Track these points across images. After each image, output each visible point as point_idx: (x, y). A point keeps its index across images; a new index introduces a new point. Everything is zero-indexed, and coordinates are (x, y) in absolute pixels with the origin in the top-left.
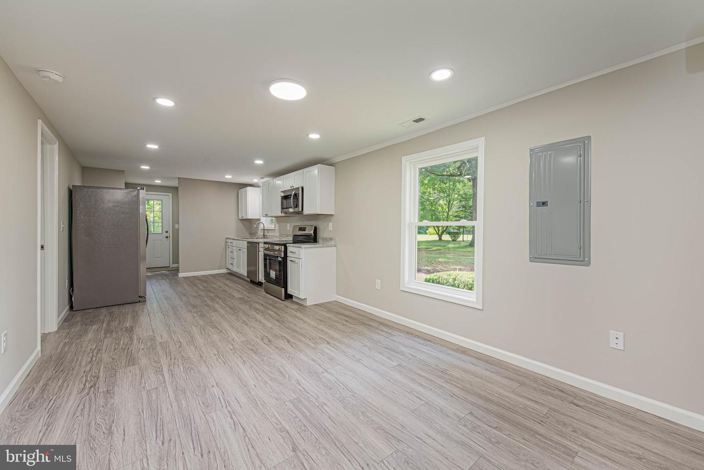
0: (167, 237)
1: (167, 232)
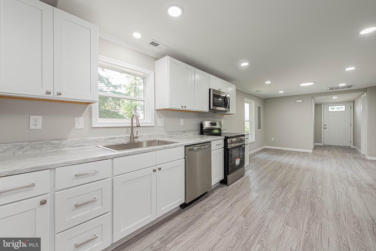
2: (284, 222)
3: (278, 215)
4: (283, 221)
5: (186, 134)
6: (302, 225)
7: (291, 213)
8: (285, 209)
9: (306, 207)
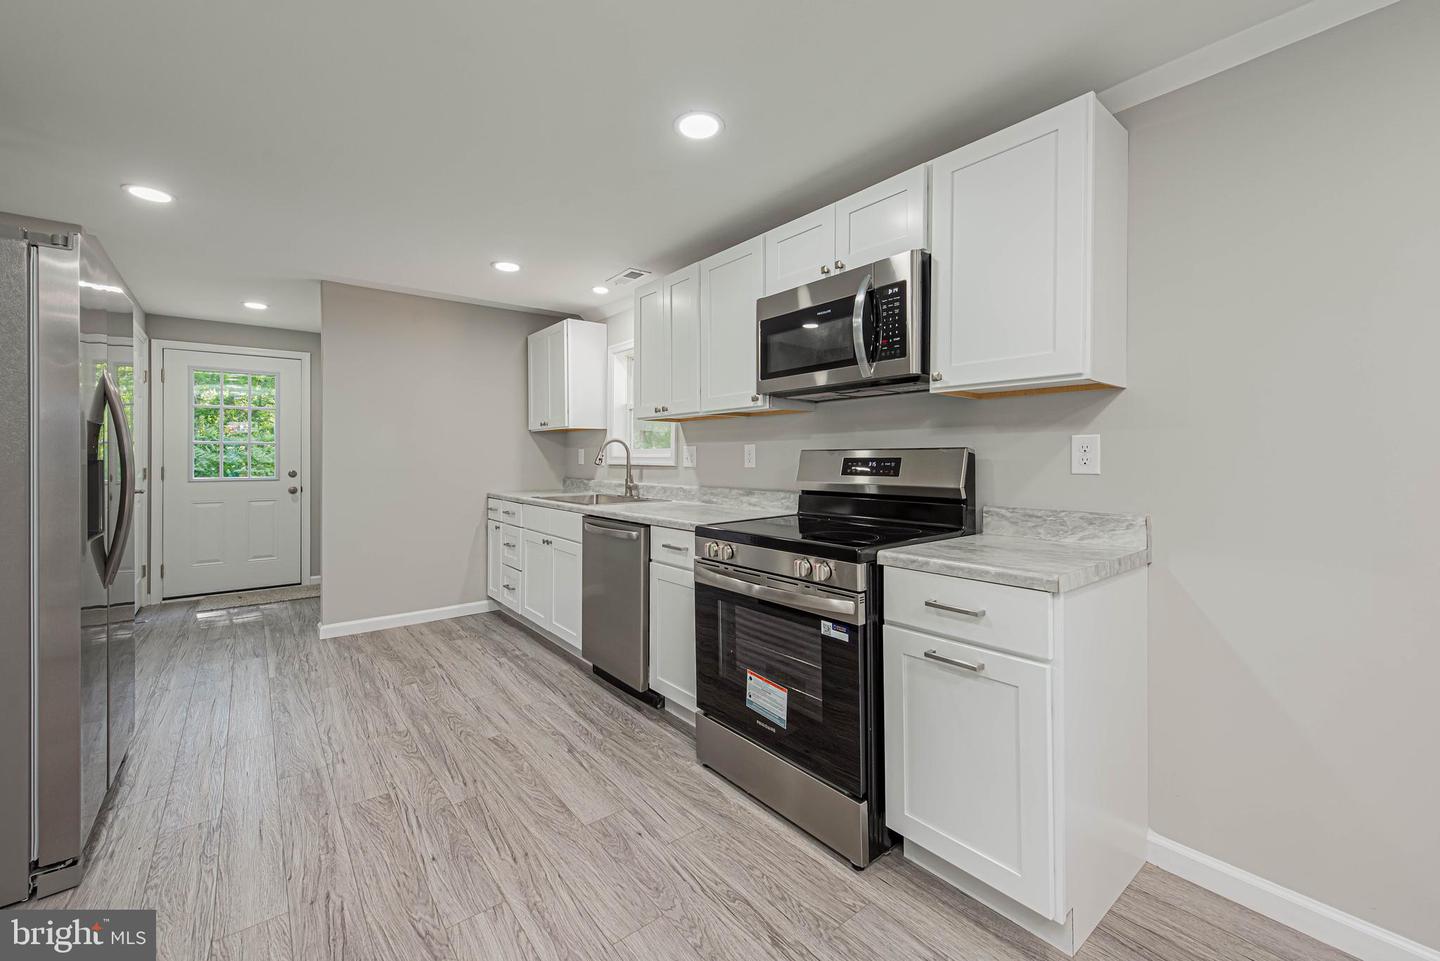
0: (293, 491)
1: (293, 474)
2: (401, 796)
3: (433, 802)
4: (404, 796)
5: (753, 500)
6: (349, 826)
7: (404, 840)
8: (433, 837)
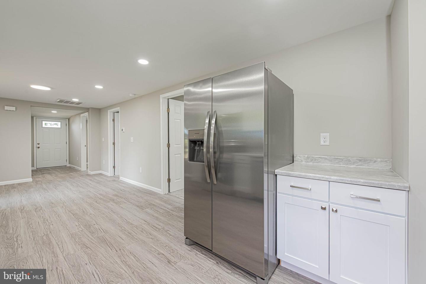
9: (101, 248)
